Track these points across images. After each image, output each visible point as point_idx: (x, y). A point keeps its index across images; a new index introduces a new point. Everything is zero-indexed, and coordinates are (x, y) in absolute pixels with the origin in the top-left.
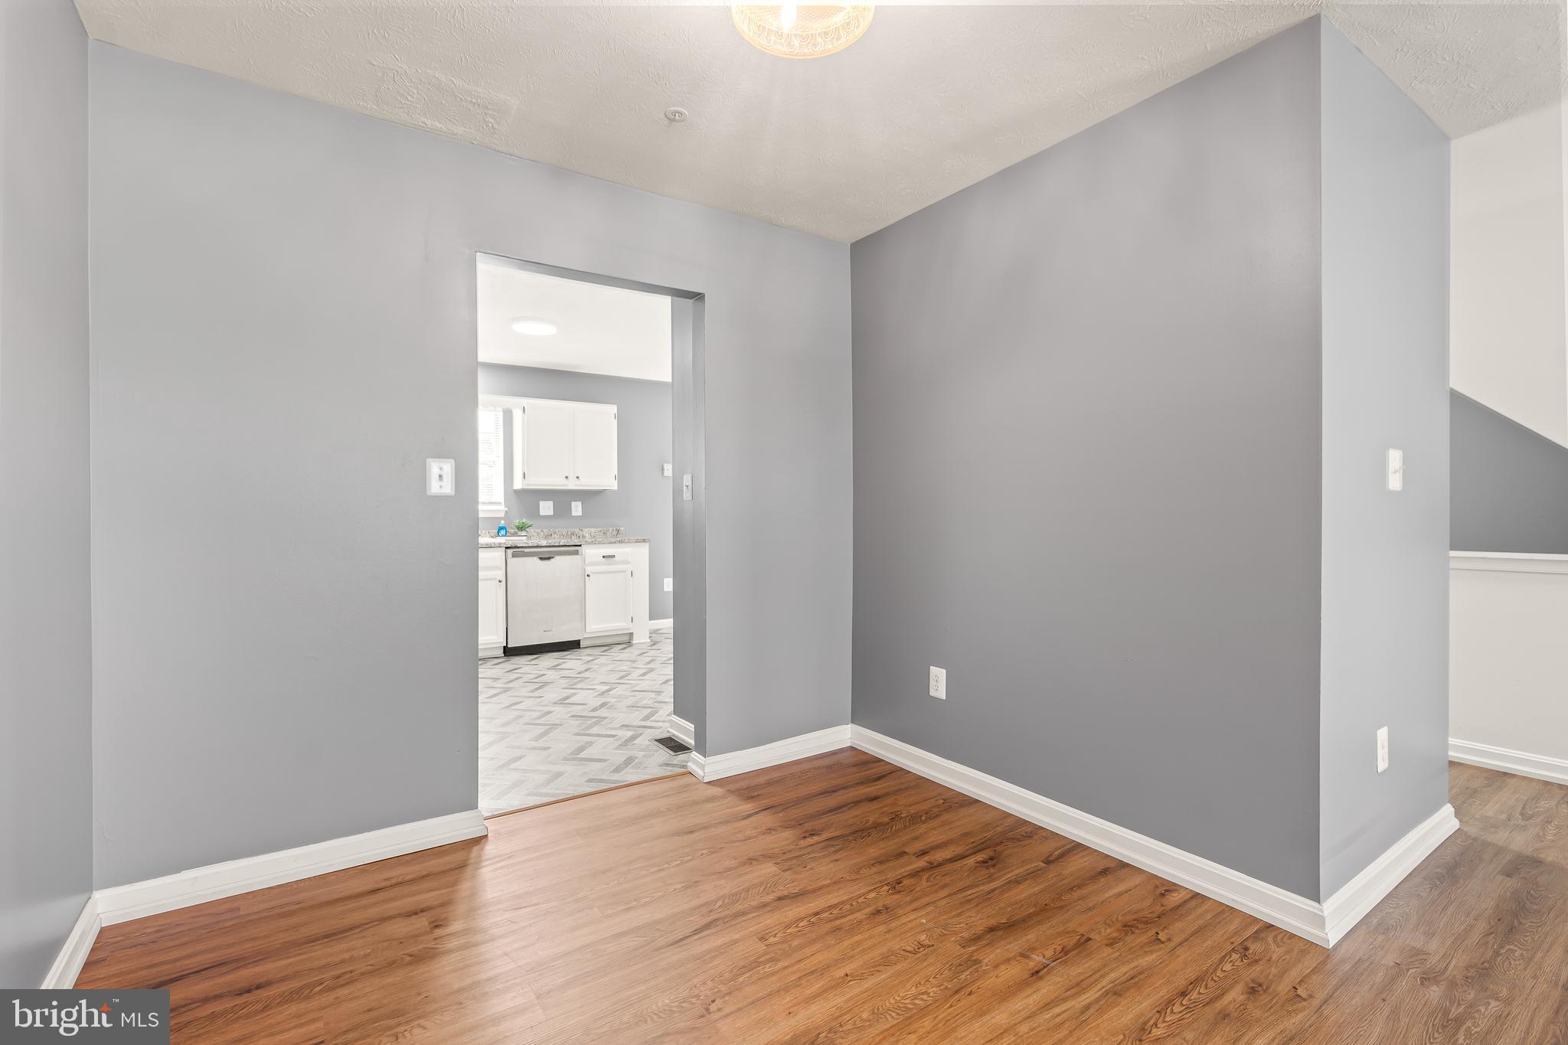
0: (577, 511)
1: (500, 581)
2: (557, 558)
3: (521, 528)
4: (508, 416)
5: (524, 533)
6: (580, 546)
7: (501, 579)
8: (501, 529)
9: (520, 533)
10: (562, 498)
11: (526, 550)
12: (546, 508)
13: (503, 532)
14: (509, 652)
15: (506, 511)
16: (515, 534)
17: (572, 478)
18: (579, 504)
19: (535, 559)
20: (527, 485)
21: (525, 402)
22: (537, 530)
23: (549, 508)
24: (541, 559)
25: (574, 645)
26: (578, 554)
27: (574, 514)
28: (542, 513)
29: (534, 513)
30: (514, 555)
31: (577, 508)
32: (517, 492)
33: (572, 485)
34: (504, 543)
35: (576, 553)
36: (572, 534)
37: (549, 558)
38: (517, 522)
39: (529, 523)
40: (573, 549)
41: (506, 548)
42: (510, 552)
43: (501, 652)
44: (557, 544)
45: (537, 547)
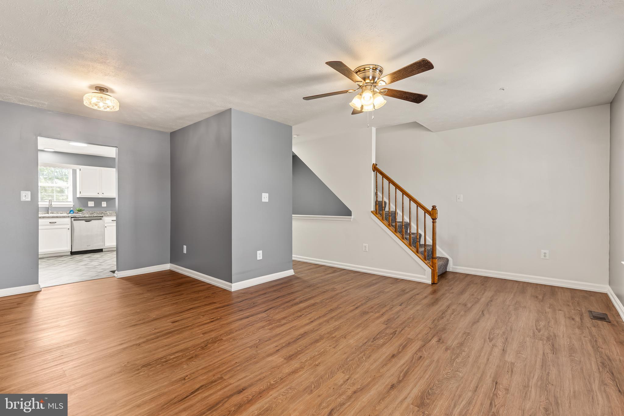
0: (104, 205)
1: (68, 229)
2: (93, 221)
3: (80, 211)
4: (74, 172)
5: (81, 213)
6: (103, 217)
7: (69, 228)
8: (72, 211)
9: (79, 213)
10: (98, 201)
11: (79, 218)
12: (91, 204)
13: (72, 212)
14: (72, 253)
15: (74, 205)
16: (77, 213)
17: (101, 194)
18: (105, 203)
19: (84, 222)
20: (81, 196)
21: (81, 167)
22: (87, 212)
23: (92, 204)
24: (86, 221)
25: (100, 251)
26: (101, 220)
27: (103, 206)
28: (89, 205)
29: (86, 206)
30: (74, 220)
31: (104, 204)
32: (79, 198)
33: (101, 196)
34: (71, 216)
35: (101, 219)
36: (102, 213)
37: (89, 221)
38: (78, 209)
39: (83, 209)
40: (100, 218)
41: (71, 218)
42: (73, 219)
43: (69, 253)
44: (93, 216)
45: (84, 217)
